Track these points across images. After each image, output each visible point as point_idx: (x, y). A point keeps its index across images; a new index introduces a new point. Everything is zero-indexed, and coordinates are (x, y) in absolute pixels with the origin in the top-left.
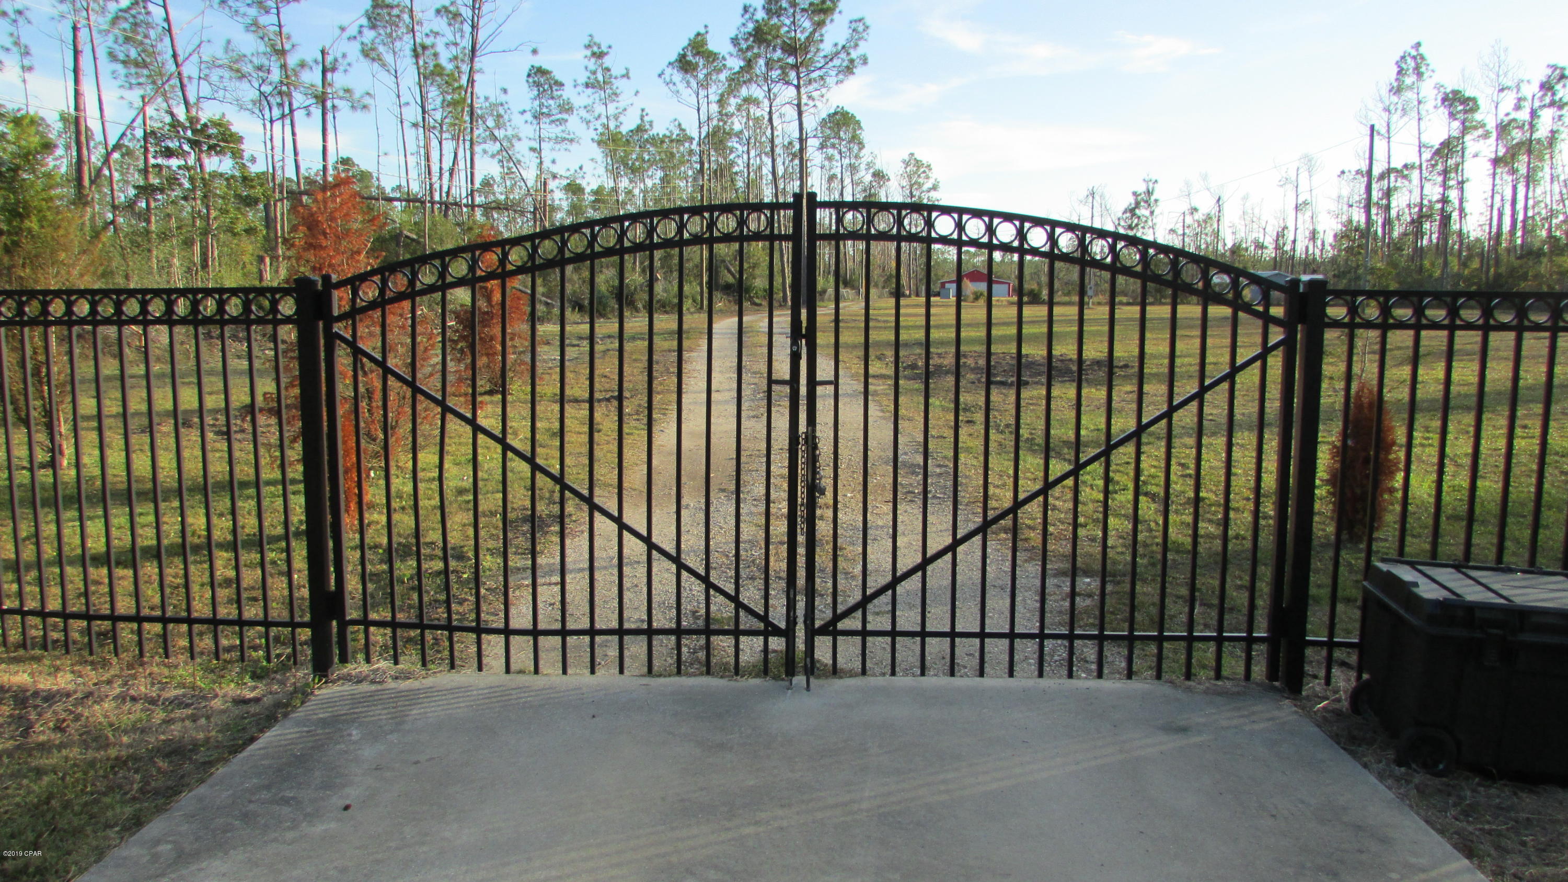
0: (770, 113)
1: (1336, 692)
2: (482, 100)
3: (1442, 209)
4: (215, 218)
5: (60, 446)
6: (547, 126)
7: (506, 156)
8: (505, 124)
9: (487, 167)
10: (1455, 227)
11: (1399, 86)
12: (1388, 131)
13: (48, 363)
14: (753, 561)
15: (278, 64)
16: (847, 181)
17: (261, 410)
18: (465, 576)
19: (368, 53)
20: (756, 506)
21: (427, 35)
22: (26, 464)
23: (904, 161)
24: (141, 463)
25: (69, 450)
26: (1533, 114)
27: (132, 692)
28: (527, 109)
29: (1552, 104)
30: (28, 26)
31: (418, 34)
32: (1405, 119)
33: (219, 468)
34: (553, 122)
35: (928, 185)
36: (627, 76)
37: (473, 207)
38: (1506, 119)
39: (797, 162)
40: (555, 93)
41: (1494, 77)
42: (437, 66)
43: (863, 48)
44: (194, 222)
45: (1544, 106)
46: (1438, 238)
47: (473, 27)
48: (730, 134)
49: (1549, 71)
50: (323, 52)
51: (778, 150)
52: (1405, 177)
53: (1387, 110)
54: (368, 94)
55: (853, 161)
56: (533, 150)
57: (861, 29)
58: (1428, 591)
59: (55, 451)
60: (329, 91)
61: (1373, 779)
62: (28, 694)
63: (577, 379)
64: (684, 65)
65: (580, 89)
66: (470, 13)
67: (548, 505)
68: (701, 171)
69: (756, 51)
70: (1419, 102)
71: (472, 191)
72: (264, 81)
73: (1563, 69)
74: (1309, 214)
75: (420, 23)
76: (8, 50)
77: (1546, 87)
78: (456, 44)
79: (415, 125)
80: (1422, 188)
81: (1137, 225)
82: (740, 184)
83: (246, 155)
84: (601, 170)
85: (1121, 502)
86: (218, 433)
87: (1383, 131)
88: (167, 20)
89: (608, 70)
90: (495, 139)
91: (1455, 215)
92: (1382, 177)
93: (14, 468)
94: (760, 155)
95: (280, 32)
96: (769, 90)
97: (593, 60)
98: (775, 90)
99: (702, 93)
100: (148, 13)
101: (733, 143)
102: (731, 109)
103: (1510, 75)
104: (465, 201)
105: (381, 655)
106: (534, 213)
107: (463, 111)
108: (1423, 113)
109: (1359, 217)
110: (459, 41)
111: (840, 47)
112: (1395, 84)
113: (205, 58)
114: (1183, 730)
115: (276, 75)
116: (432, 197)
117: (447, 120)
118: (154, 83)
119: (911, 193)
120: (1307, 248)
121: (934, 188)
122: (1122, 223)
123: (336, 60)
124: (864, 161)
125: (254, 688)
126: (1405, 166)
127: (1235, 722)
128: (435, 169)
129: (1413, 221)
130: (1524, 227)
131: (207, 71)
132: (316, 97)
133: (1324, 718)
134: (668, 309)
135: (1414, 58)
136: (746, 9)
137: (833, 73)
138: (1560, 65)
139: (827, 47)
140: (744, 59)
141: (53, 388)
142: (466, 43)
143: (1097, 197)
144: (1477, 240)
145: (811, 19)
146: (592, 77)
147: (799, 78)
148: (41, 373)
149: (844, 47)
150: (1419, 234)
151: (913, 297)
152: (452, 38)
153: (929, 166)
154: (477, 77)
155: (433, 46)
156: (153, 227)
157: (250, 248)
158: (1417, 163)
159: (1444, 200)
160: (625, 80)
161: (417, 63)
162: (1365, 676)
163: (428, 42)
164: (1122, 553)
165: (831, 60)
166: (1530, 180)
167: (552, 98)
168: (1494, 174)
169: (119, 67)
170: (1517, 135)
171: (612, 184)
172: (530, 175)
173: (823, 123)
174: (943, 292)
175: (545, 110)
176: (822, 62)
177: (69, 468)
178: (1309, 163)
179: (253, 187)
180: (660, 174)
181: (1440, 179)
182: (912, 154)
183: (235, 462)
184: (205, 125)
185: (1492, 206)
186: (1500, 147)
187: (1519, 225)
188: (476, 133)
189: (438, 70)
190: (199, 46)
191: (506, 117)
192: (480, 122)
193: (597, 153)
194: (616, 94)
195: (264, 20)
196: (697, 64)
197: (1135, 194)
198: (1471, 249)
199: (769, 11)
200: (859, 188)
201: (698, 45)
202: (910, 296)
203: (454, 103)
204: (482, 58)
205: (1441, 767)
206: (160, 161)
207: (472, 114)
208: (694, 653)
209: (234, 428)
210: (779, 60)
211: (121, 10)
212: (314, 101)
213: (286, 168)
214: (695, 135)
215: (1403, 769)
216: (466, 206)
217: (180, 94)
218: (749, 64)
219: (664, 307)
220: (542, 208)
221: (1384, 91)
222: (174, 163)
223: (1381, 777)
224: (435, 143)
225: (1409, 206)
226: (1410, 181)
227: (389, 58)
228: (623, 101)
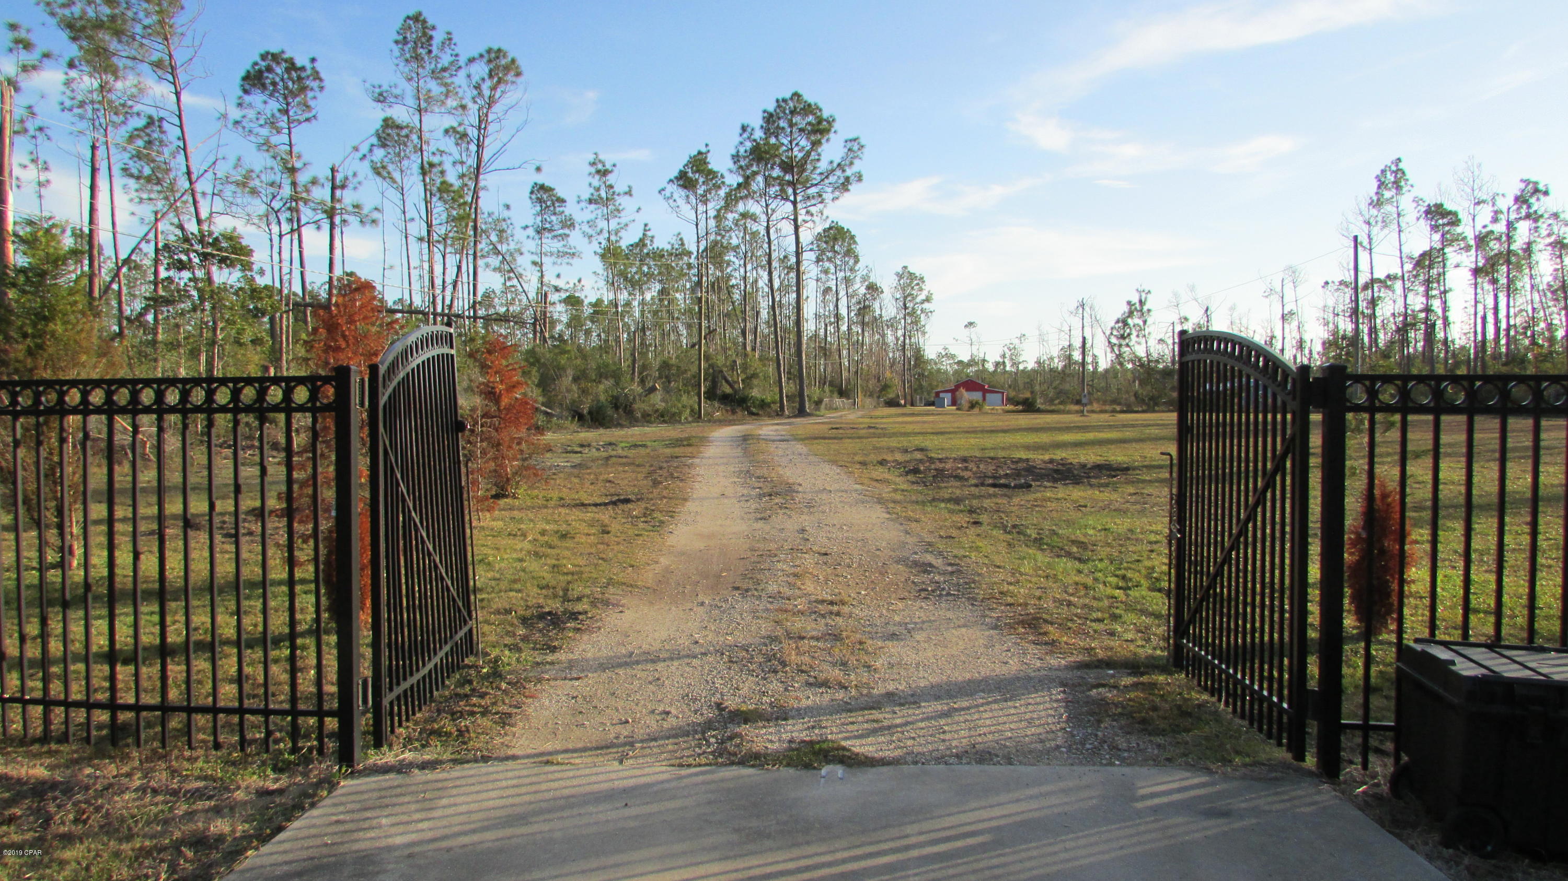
0: (768, 229)
1: (1374, 776)
2: (486, 215)
3: (1427, 318)
4: (222, 329)
5: (71, 547)
6: (549, 241)
7: (508, 269)
8: (507, 239)
9: (490, 281)
10: (1440, 335)
11: (1378, 200)
12: (1370, 243)
13: (61, 464)
14: (774, 655)
15: (289, 181)
16: (842, 293)
17: (271, 512)
18: (485, 670)
19: (379, 171)
20: (771, 603)
21: (434, 154)
22: (35, 564)
23: (897, 274)
24: (149, 564)
25: (79, 551)
26: (1510, 225)
27: (153, 784)
28: (530, 224)
29: (1528, 216)
30: (47, 143)
31: (425, 153)
32: (1386, 231)
33: (225, 568)
34: (555, 237)
35: (922, 297)
36: (629, 193)
37: (475, 318)
38: (1484, 231)
39: (793, 275)
40: (558, 209)
41: (1469, 191)
42: (443, 183)
43: (858, 166)
44: (202, 333)
45: (1520, 218)
46: (1424, 347)
47: (478, 146)
48: (728, 248)
49: (1522, 186)
50: (333, 170)
51: (775, 264)
52: (1388, 287)
53: (1369, 223)
54: (376, 209)
55: (848, 274)
56: (535, 263)
57: (855, 148)
58: (1465, 669)
59: (65, 551)
60: (338, 206)
61: (1421, 860)
62: (46, 787)
63: (583, 484)
64: (684, 180)
65: (583, 205)
66: (476, 132)
67: (563, 602)
68: (699, 283)
69: (755, 168)
70: (1399, 215)
71: (475, 302)
72: (274, 197)
73: (1536, 183)
74: (1295, 324)
75: (428, 143)
76: (25, 167)
77: (1521, 200)
78: (462, 163)
79: (421, 239)
80: (1405, 297)
81: (1129, 335)
82: (737, 296)
83: (256, 267)
84: (602, 283)
85: (1135, 598)
86: (227, 535)
87: (1365, 243)
88: (183, 138)
89: (611, 187)
90: (498, 253)
91: (1439, 323)
92: (1366, 287)
93: (22, 568)
94: (756, 268)
95: (291, 152)
96: (767, 205)
97: (597, 177)
98: (773, 206)
99: (701, 208)
100: (163, 132)
101: (730, 257)
102: (729, 223)
103: (1484, 188)
104: (467, 313)
105: (405, 746)
106: (534, 324)
107: (467, 226)
108: (1403, 225)
109: (1346, 326)
110: (464, 159)
111: (835, 165)
112: (1375, 198)
113: (219, 176)
114: (1225, 814)
115: (287, 191)
116: (435, 309)
117: (451, 235)
118: (167, 198)
119: (905, 305)
120: (1295, 357)
121: (928, 300)
122: (1115, 333)
123: (346, 178)
124: (859, 274)
125: (276, 780)
126: (1388, 277)
127: (1278, 806)
128: (438, 282)
129: (1398, 330)
130: (1508, 335)
131: (221, 187)
132: (325, 212)
133: (1366, 802)
134: (666, 418)
135: (1396, 172)
136: (744, 129)
137: (830, 190)
138: (1533, 179)
139: (823, 166)
140: (743, 176)
141: (66, 489)
142: (472, 162)
143: (1087, 308)
144: (1462, 348)
145: (808, 139)
146: (596, 194)
147: (795, 194)
148: (54, 474)
149: (839, 165)
150: (1405, 342)
151: (908, 407)
152: (458, 157)
153: (921, 279)
154: (481, 194)
155: (440, 164)
156: (160, 337)
157: (256, 358)
158: (1400, 274)
159: (1428, 310)
160: (627, 197)
161: (424, 181)
162: (1405, 758)
163: (436, 160)
164: (1143, 646)
165: (827, 177)
166: (1510, 289)
167: (555, 214)
168: (1476, 284)
169: (132, 183)
170: (1495, 246)
171: (612, 296)
172: (532, 287)
173: (819, 238)
174: (937, 400)
175: (548, 226)
176: (818, 178)
177: (78, 568)
178: (1293, 275)
179: (261, 299)
180: (658, 287)
181: (1421, 289)
182: (905, 267)
183: (241, 562)
184: (217, 239)
185: (1476, 314)
186: (1479, 258)
187: (1502, 333)
188: (480, 247)
189: (445, 188)
190: (214, 163)
191: (509, 232)
192: (484, 236)
193: (598, 265)
194: (618, 210)
195: (275, 139)
196: (697, 180)
197: (1129, 303)
198: (1458, 356)
199: (767, 131)
200: (854, 301)
201: (699, 162)
202: (905, 406)
203: (460, 219)
204: (486, 176)
205: (1489, 848)
206: (172, 273)
207: (475, 228)
208: (722, 743)
209: (242, 531)
210: (778, 178)
211: (136, 130)
212: (325, 216)
213: (293, 281)
214: (693, 248)
215: (1451, 851)
216: (469, 317)
217: (193, 209)
218: (747, 180)
219: (662, 416)
220: (542, 321)
221: (1364, 206)
222: (186, 274)
223: (1429, 858)
224: (438, 257)
225: (1393, 315)
226: (1393, 291)
227: (397, 175)
228: (625, 218)
